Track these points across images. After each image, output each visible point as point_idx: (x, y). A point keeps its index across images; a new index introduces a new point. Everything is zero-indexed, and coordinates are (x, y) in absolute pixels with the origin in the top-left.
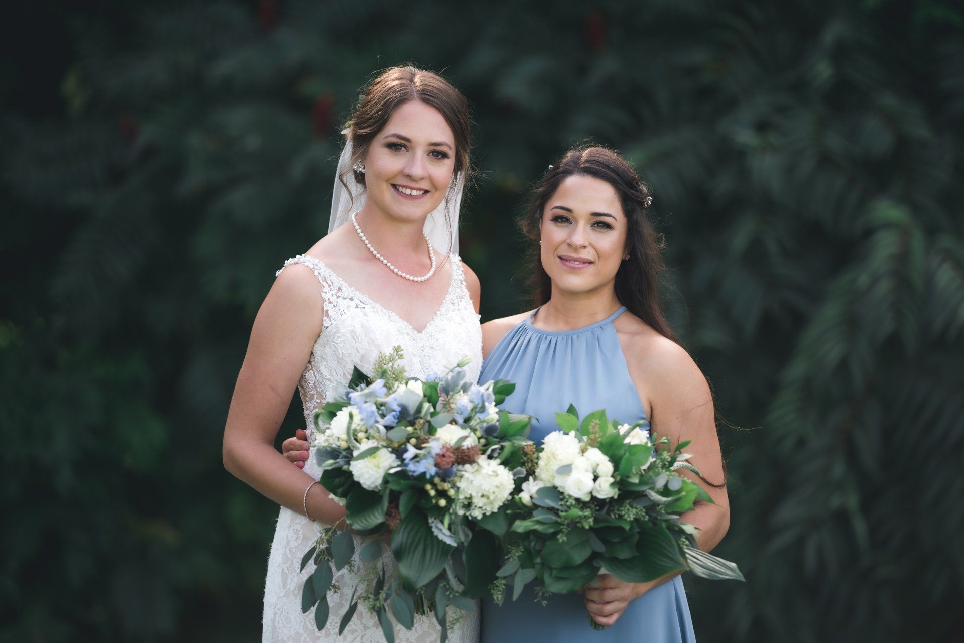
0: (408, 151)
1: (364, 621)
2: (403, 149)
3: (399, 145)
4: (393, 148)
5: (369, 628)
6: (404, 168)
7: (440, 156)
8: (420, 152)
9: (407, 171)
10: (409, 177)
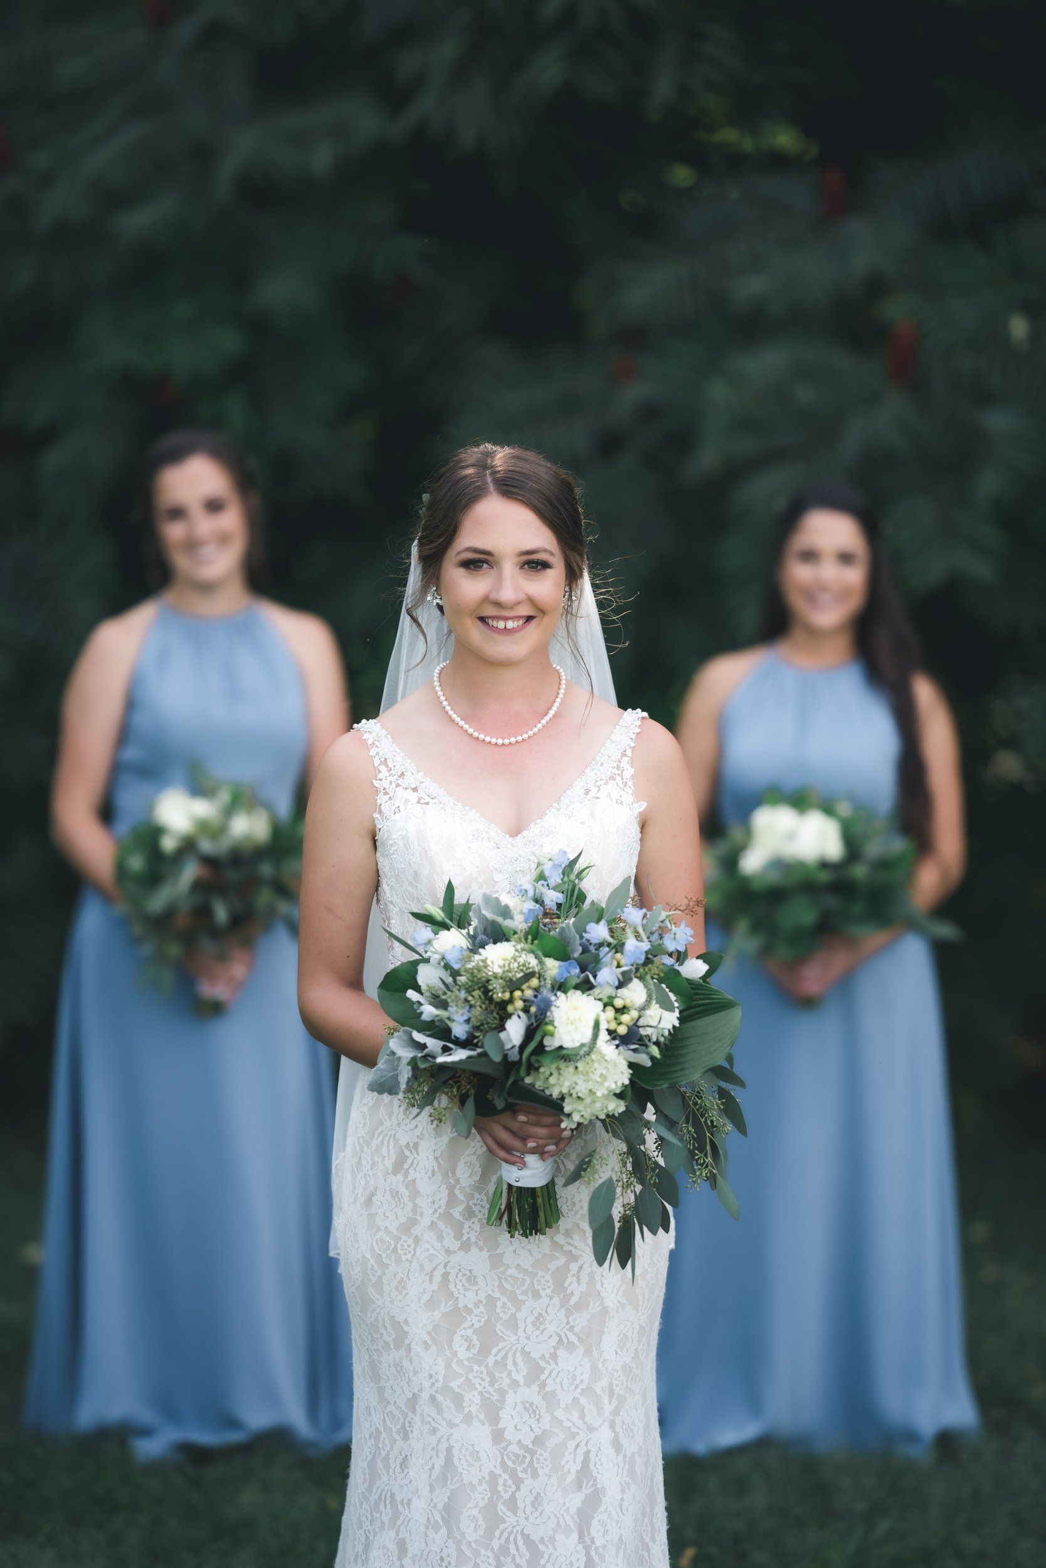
0: (493, 568)
1: (446, 1243)
2: (485, 566)
3: (478, 562)
4: (472, 566)
5: (454, 1252)
6: (490, 592)
7: (539, 567)
8: (509, 568)
9: (493, 596)
10: (497, 604)
